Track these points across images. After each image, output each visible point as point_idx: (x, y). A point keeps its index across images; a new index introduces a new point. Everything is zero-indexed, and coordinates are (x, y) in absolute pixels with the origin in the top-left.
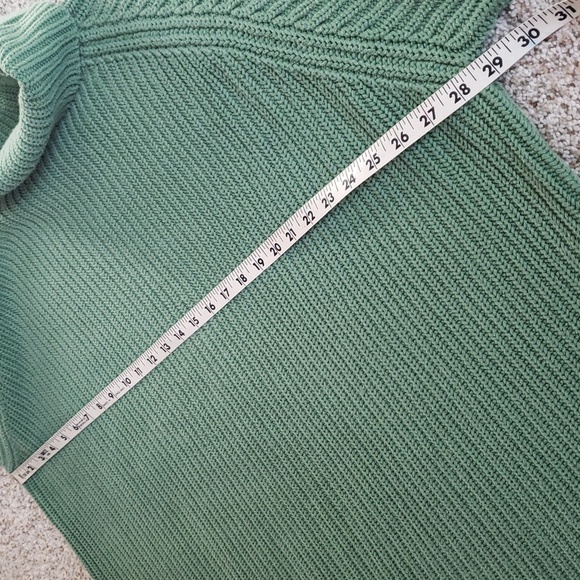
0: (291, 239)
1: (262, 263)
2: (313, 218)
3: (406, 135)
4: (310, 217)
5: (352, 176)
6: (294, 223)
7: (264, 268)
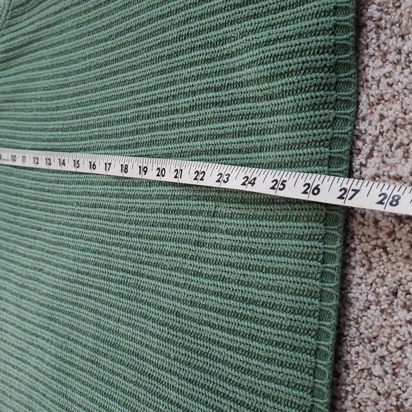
0: (176, 177)
1: (146, 172)
2: (202, 179)
3: (319, 190)
4: (201, 176)
5: (255, 179)
6: (188, 168)
7: (144, 177)
